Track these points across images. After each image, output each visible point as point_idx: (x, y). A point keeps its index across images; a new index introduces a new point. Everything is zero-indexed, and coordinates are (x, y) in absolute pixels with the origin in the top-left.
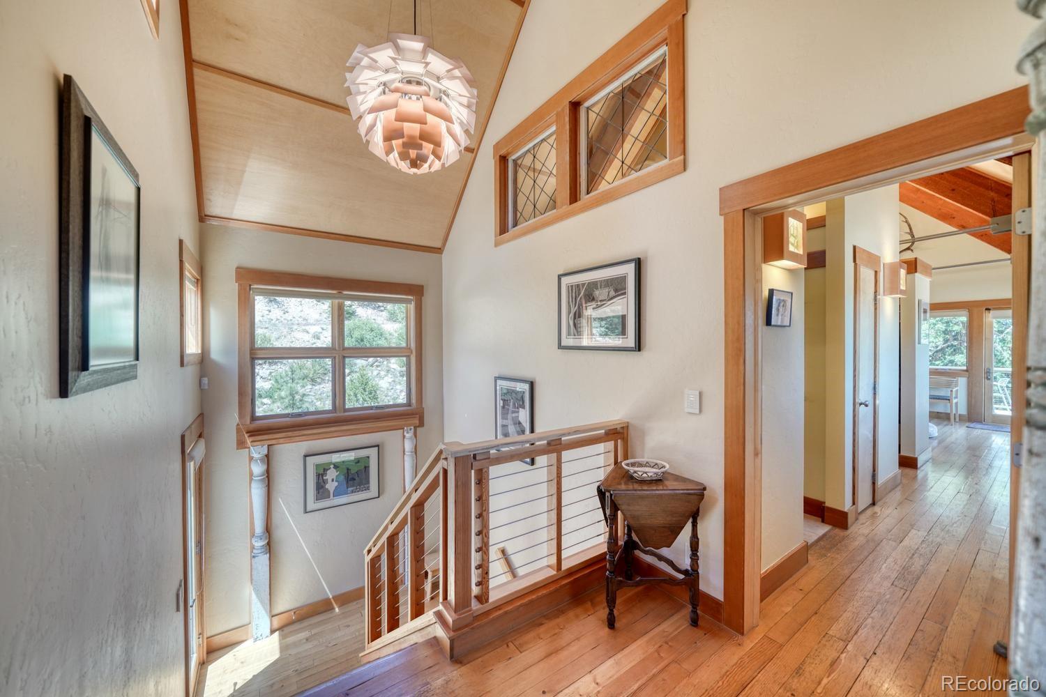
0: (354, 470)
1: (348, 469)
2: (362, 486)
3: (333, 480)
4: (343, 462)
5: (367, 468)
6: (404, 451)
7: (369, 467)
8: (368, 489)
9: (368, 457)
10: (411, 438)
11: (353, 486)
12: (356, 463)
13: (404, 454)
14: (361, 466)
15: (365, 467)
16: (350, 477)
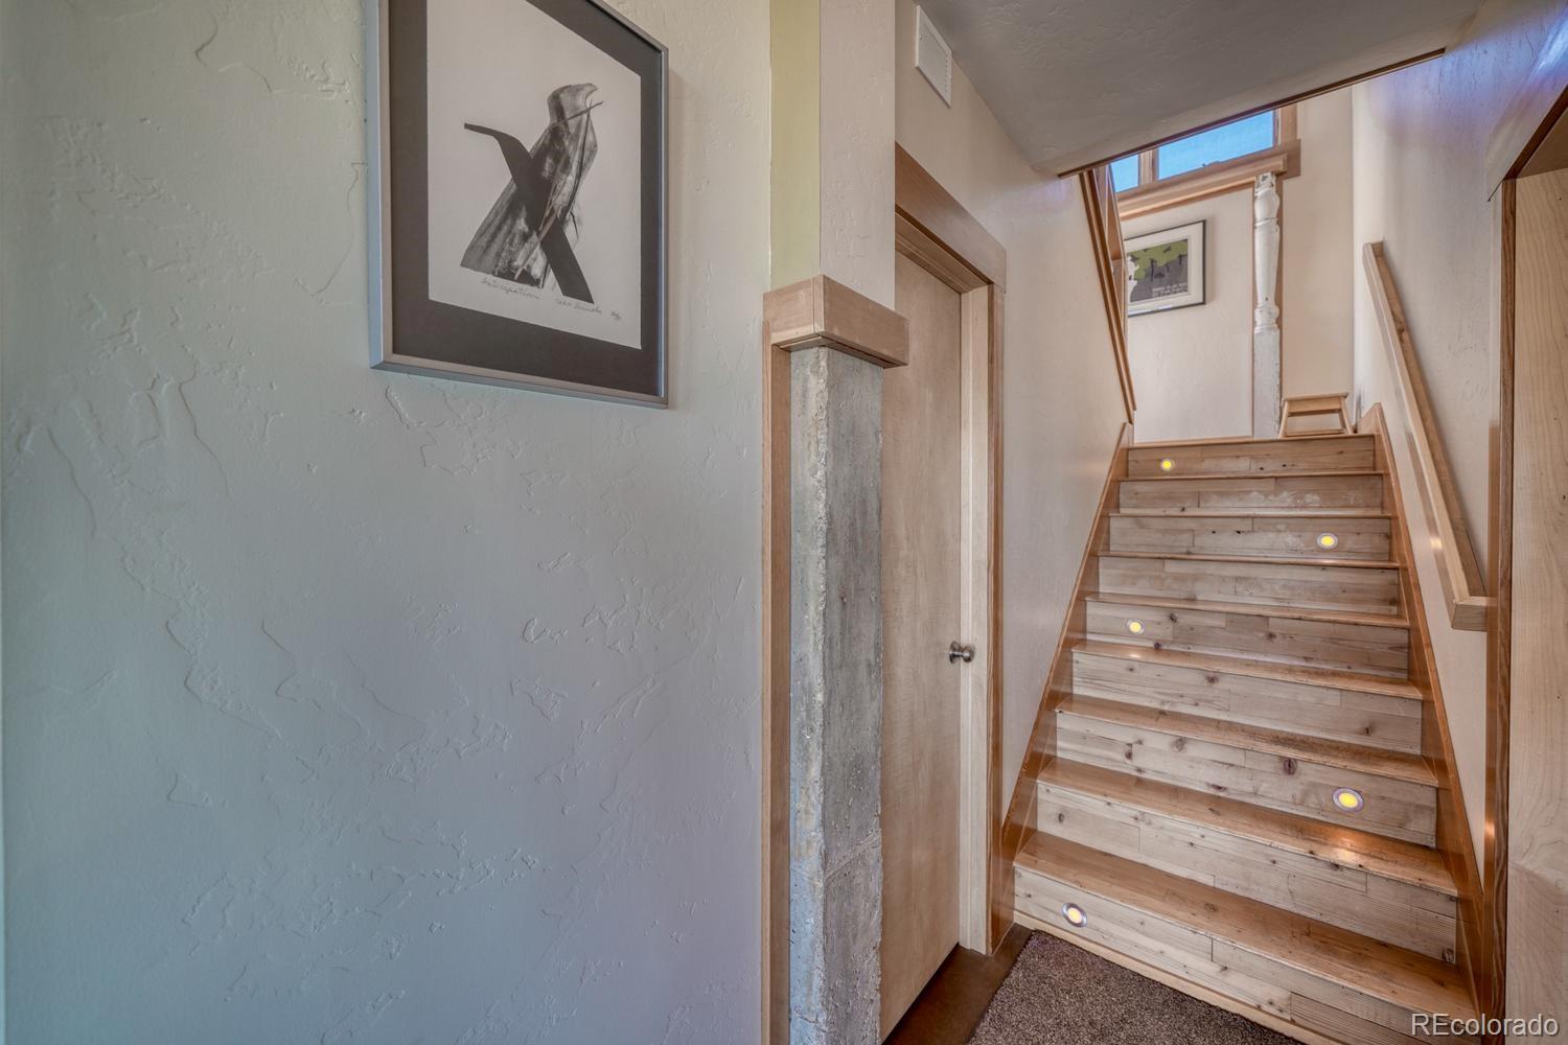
0: (1161, 262)
1: (1152, 261)
2: (1175, 286)
3: (1130, 278)
4: (1145, 250)
5: (1182, 258)
6: (1254, 221)
7: (1187, 255)
8: (1185, 289)
9: (1186, 240)
10: (1266, 195)
11: (1160, 286)
12: (1165, 251)
13: (1254, 228)
14: (1173, 256)
15: (1181, 256)
16: (1155, 272)
